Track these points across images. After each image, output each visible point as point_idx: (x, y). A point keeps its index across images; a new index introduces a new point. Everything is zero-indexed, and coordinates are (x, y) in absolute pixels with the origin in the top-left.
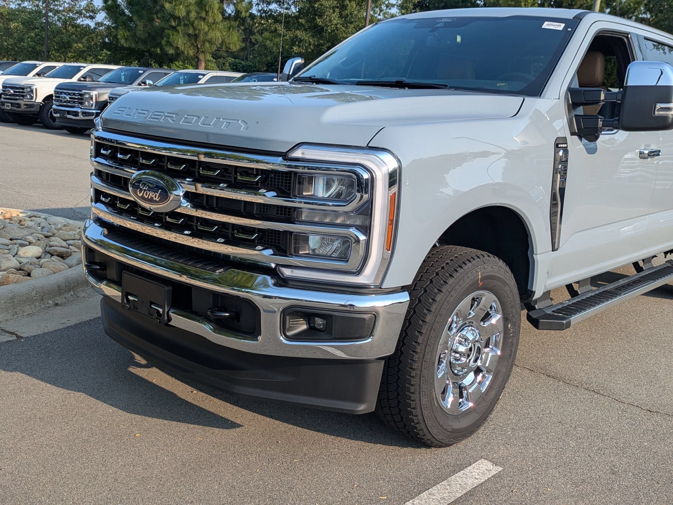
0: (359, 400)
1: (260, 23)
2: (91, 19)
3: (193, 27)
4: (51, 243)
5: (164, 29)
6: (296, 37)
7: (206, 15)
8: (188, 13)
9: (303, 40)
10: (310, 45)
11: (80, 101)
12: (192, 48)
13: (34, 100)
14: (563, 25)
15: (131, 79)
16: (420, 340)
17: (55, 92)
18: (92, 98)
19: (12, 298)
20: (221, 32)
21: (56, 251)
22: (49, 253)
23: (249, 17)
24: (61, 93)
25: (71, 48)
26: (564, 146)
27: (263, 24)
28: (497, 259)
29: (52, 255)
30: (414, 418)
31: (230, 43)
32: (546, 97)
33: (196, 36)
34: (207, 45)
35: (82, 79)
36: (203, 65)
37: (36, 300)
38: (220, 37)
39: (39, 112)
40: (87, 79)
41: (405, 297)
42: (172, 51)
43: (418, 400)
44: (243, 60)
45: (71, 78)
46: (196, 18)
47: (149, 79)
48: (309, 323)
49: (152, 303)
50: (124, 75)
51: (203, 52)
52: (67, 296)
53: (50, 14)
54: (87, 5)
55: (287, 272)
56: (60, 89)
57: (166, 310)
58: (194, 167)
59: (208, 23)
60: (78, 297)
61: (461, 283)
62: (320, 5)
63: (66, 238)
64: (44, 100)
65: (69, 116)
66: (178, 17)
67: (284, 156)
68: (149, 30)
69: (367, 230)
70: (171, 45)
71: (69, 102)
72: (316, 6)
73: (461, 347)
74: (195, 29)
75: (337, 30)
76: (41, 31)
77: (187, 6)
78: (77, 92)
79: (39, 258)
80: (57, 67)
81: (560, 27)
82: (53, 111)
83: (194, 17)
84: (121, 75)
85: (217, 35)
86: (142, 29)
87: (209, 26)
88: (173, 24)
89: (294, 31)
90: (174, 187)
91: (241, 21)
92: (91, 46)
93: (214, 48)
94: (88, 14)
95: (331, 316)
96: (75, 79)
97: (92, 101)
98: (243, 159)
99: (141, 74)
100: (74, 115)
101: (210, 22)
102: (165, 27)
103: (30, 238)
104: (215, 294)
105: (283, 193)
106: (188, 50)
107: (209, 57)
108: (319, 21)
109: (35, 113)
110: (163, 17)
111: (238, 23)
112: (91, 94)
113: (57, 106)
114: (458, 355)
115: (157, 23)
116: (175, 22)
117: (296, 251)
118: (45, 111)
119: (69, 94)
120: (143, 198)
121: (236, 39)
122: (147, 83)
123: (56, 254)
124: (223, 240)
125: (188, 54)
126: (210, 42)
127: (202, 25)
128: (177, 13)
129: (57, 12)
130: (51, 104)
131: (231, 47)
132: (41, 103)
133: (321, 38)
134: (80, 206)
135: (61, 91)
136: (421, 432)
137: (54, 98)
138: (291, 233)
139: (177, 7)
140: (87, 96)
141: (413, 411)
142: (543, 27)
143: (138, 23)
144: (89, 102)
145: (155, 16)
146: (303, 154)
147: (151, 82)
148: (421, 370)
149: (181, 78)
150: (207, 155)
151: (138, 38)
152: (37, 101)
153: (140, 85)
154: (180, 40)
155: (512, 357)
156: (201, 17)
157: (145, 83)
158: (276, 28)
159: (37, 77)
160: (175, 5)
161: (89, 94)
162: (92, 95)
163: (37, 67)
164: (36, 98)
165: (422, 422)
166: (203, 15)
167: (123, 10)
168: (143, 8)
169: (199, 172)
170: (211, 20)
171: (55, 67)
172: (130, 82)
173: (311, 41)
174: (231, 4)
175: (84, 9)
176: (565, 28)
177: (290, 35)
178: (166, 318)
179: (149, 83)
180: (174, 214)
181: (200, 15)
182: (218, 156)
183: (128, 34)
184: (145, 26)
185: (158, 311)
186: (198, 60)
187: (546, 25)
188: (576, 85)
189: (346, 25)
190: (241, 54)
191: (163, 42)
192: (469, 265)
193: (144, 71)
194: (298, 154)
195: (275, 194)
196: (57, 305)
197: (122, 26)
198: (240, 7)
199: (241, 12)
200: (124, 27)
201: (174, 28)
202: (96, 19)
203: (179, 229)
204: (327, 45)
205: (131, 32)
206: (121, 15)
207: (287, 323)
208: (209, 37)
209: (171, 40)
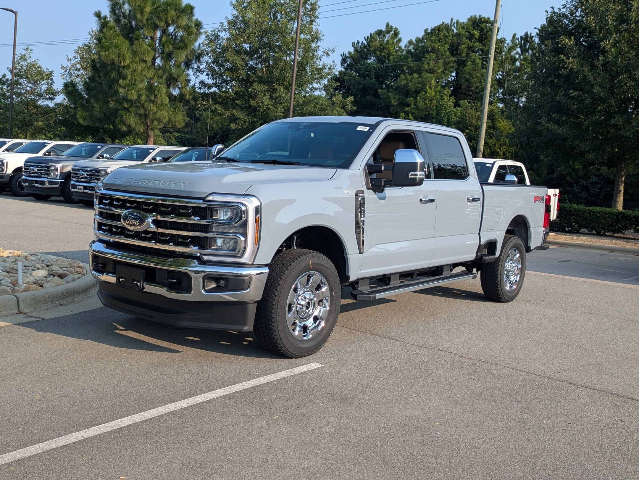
0: (244, 324)
1: (202, 104)
2: (50, 100)
3: (144, 108)
4: (52, 269)
5: (118, 110)
6: (234, 115)
7: (155, 98)
8: (139, 96)
9: (239, 118)
10: (245, 122)
11: (46, 172)
12: (142, 126)
13: (5, 172)
14: (368, 128)
15: (90, 154)
16: (276, 294)
17: (25, 165)
18: (57, 170)
19: (35, 299)
20: (168, 112)
21: (57, 273)
22: (52, 275)
23: (192, 99)
24: (30, 166)
25: (32, 126)
26: (362, 195)
27: (204, 105)
28: (322, 255)
29: (54, 276)
30: (275, 337)
31: (176, 121)
32: (352, 169)
33: (146, 116)
34: (156, 123)
35: (47, 154)
36: (152, 140)
37: (49, 300)
38: (167, 117)
39: (8, 182)
40: (52, 154)
41: (266, 270)
42: (125, 128)
43: (276, 326)
44: (188, 134)
45: (37, 153)
46: (146, 101)
47: (107, 153)
48: (217, 284)
49: (134, 280)
50: (85, 150)
51: (152, 129)
52: (67, 300)
53: (14, 96)
54: (48, 89)
55: (206, 258)
56: (28, 163)
57: (142, 283)
58: (157, 207)
59: (157, 104)
60: (74, 301)
61: (299, 265)
62: (253, 89)
63: (61, 267)
64: (13, 172)
65: (36, 185)
66: (130, 100)
67: (203, 199)
68: (105, 110)
69: (245, 235)
70: (124, 124)
71: (37, 173)
72: (250, 90)
73: (302, 301)
74: (145, 110)
75: (269, 110)
76: (6, 111)
77: (138, 91)
78: (44, 165)
79: (46, 277)
80: (24, 144)
81: (366, 129)
82: (22, 181)
83: (144, 99)
84: (82, 150)
85: (164, 115)
86: (98, 110)
87: (158, 107)
88: (126, 106)
89: (232, 111)
90: (147, 218)
91: (186, 103)
92: (50, 124)
93: (162, 125)
94: (48, 96)
95: (228, 278)
96: (40, 154)
97: (57, 172)
98: (183, 202)
99: (100, 149)
100: (41, 184)
101: (158, 104)
102: (119, 108)
103: (38, 266)
104: (169, 271)
105: (202, 218)
106: (139, 128)
107: (157, 132)
108: (253, 103)
109: (5, 183)
110: (118, 100)
111: (182, 104)
112: (57, 166)
113: (26, 176)
114: (301, 306)
115: (112, 104)
116: (128, 104)
117: (210, 247)
118: (14, 181)
119: (37, 166)
120: (129, 224)
121: (181, 117)
122: (105, 156)
123: (57, 275)
124: (172, 244)
125: (139, 131)
126: (158, 120)
127: (152, 106)
128: (129, 97)
129: (20, 94)
130: (20, 175)
131: (177, 124)
132: (10, 174)
133: (255, 116)
134: (61, 251)
135: (28, 164)
136: (279, 346)
137: (23, 170)
138: (207, 237)
139: (129, 92)
140: (53, 168)
141: (274, 332)
142: (357, 129)
143: (94, 105)
144: (54, 173)
145: (110, 99)
146: (213, 198)
147: (108, 156)
148: (277, 310)
149: (134, 152)
150: (162, 200)
151: (95, 117)
152: (7, 173)
153: (98, 158)
154: (132, 119)
155: (336, 312)
156: (150, 100)
157: (103, 157)
158: (216, 108)
159: (6, 152)
160: (128, 90)
161: (54, 166)
162: (58, 168)
163: (7, 143)
164: (6, 171)
165: (279, 339)
166: (153, 98)
167: (81, 94)
168: (100, 92)
169: (160, 209)
170: (159, 102)
171: (22, 144)
172: (90, 156)
173: (246, 119)
174: (176, 88)
175: (45, 91)
176: (369, 130)
177: (227, 114)
178: (142, 287)
179: (106, 157)
180: (146, 232)
181: (149, 99)
182: (169, 201)
183: (86, 114)
184: (101, 107)
185: (137, 284)
186: (148, 135)
187: (359, 128)
188: (372, 162)
189: (275, 106)
190: (186, 130)
191: (117, 121)
192: (304, 256)
193: (102, 147)
194: (210, 198)
195: (199, 218)
196: (61, 305)
197: (81, 108)
198: (184, 91)
199: (186, 95)
200: (82, 108)
201: (127, 109)
202: (55, 100)
203: (149, 240)
204: (260, 122)
205: (88, 113)
206: (80, 98)
207: (206, 283)
208: (158, 116)
209: (124, 120)
